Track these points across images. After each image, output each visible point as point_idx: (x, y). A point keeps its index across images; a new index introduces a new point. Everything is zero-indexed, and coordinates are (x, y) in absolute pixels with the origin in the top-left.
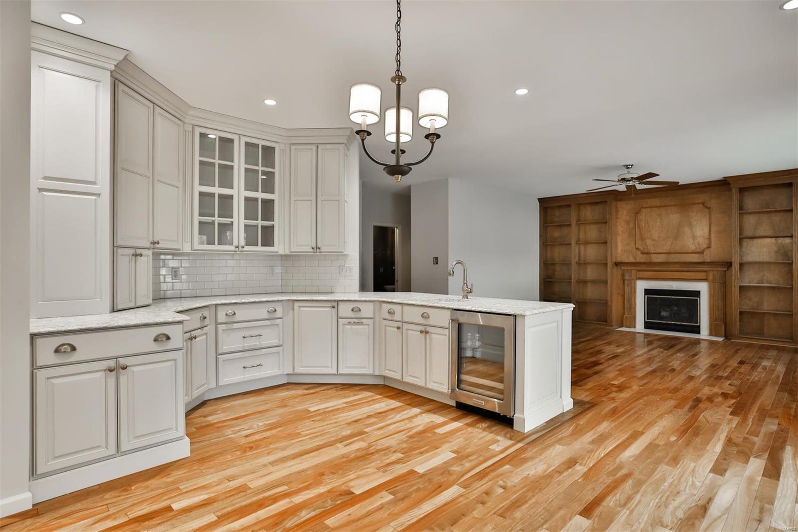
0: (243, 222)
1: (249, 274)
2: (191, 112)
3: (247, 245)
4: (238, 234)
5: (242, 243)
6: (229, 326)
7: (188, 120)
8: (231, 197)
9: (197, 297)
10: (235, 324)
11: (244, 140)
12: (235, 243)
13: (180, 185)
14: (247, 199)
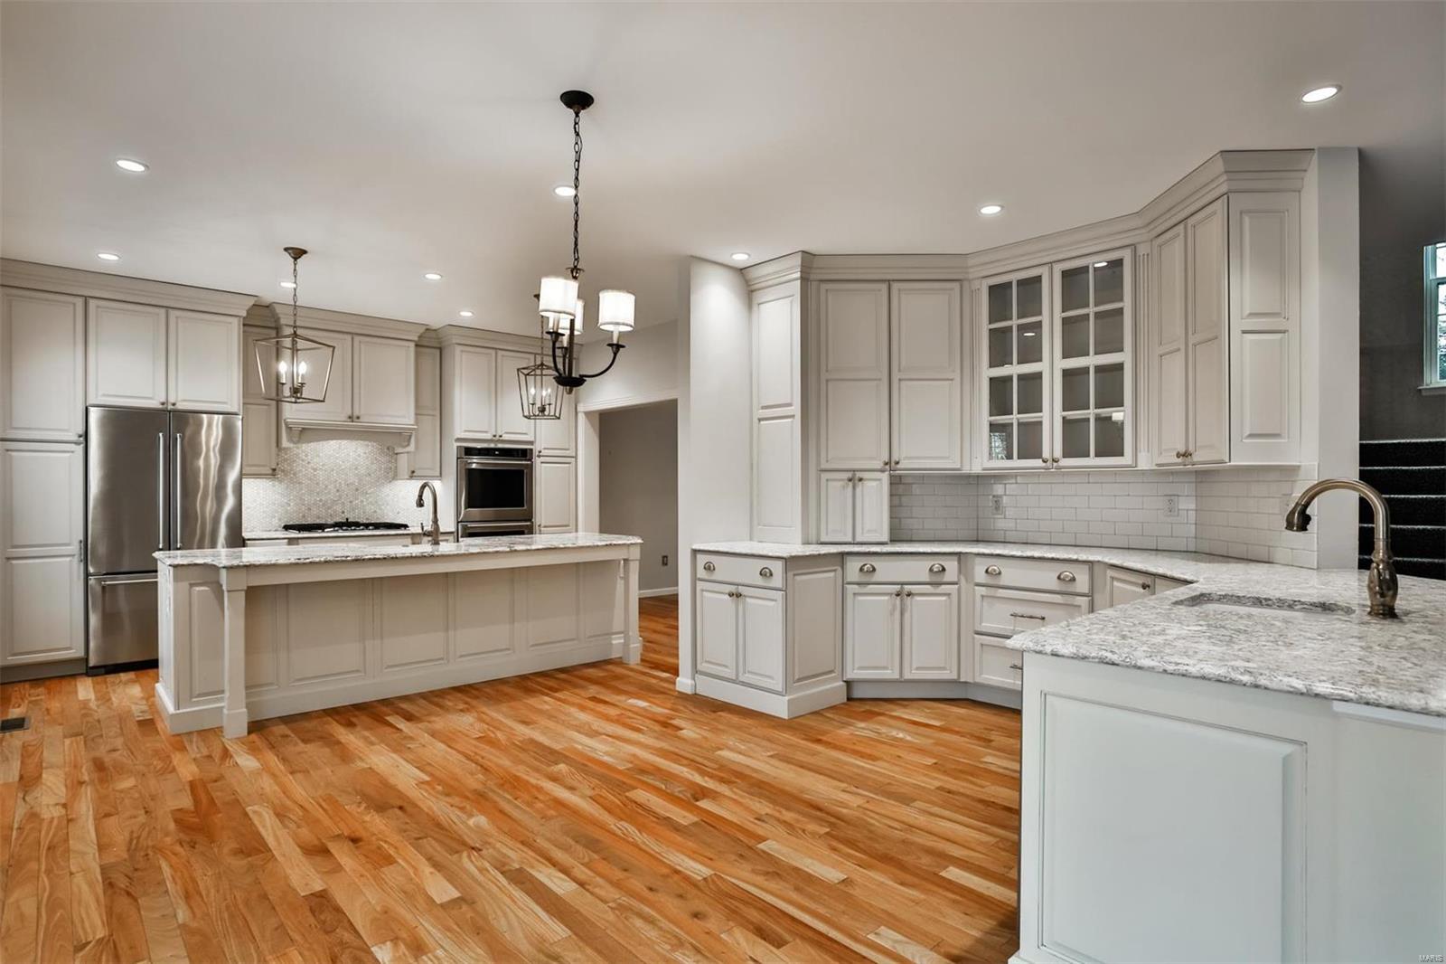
0: (1059, 413)
1: (1119, 509)
2: (971, 262)
3: (1065, 455)
4: (1052, 440)
5: (1058, 453)
6: (992, 592)
7: (973, 273)
8: (1038, 376)
9: (1027, 543)
10: (1001, 590)
11: (1058, 269)
12: (1046, 454)
13: (957, 376)
14: (1067, 374)
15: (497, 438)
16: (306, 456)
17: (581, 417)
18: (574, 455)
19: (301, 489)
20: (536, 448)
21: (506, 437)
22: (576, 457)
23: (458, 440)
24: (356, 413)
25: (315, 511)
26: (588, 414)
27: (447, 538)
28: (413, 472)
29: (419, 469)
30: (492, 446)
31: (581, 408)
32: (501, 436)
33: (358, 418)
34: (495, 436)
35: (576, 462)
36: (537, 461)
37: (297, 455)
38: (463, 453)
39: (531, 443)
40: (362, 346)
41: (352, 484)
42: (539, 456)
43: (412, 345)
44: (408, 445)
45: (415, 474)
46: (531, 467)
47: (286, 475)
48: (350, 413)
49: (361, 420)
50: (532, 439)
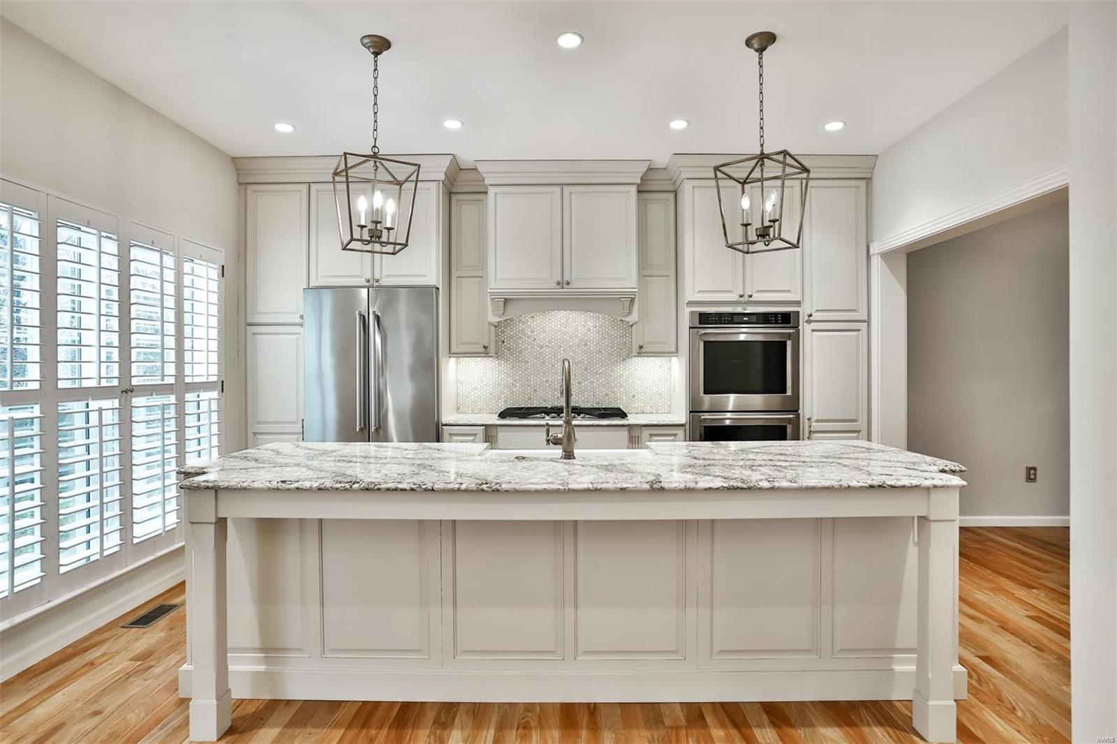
15: (746, 298)
16: (532, 332)
17: (876, 262)
18: (865, 318)
19: (527, 369)
20: (804, 311)
21: (757, 297)
22: (868, 322)
23: (690, 303)
24: (567, 278)
25: (540, 394)
26: (887, 256)
27: (675, 432)
28: (641, 347)
29: (649, 343)
30: (739, 310)
31: (876, 248)
32: (751, 296)
33: (568, 283)
34: (742, 296)
35: (869, 326)
36: (805, 329)
37: (523, 331)
38: (697, 320)
39: (798, 303)
40: (573, 197)
41: (580, 362)
42: (809, 322)
43: (633, 189)
44: (630, 313)
45: (643, 350)
46: (796, 338)
47: (511, 354)
48: (559, 278)
49: (572, 285)
50: (798, 298)
